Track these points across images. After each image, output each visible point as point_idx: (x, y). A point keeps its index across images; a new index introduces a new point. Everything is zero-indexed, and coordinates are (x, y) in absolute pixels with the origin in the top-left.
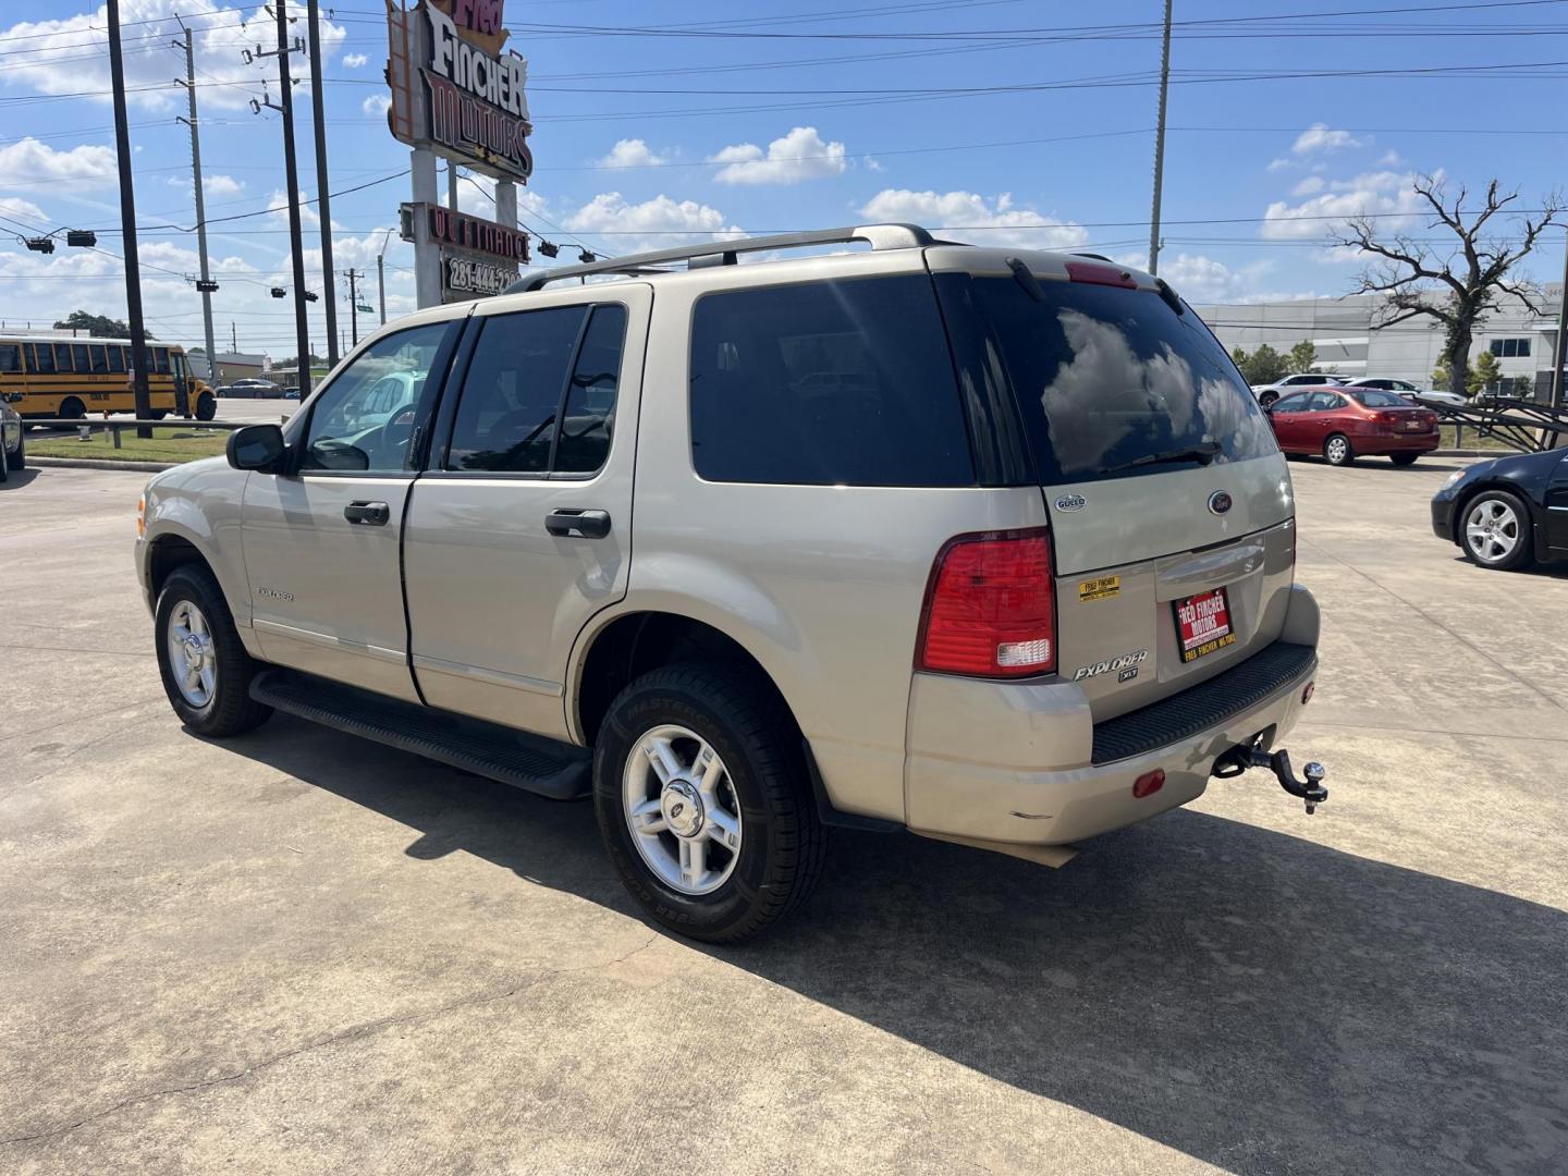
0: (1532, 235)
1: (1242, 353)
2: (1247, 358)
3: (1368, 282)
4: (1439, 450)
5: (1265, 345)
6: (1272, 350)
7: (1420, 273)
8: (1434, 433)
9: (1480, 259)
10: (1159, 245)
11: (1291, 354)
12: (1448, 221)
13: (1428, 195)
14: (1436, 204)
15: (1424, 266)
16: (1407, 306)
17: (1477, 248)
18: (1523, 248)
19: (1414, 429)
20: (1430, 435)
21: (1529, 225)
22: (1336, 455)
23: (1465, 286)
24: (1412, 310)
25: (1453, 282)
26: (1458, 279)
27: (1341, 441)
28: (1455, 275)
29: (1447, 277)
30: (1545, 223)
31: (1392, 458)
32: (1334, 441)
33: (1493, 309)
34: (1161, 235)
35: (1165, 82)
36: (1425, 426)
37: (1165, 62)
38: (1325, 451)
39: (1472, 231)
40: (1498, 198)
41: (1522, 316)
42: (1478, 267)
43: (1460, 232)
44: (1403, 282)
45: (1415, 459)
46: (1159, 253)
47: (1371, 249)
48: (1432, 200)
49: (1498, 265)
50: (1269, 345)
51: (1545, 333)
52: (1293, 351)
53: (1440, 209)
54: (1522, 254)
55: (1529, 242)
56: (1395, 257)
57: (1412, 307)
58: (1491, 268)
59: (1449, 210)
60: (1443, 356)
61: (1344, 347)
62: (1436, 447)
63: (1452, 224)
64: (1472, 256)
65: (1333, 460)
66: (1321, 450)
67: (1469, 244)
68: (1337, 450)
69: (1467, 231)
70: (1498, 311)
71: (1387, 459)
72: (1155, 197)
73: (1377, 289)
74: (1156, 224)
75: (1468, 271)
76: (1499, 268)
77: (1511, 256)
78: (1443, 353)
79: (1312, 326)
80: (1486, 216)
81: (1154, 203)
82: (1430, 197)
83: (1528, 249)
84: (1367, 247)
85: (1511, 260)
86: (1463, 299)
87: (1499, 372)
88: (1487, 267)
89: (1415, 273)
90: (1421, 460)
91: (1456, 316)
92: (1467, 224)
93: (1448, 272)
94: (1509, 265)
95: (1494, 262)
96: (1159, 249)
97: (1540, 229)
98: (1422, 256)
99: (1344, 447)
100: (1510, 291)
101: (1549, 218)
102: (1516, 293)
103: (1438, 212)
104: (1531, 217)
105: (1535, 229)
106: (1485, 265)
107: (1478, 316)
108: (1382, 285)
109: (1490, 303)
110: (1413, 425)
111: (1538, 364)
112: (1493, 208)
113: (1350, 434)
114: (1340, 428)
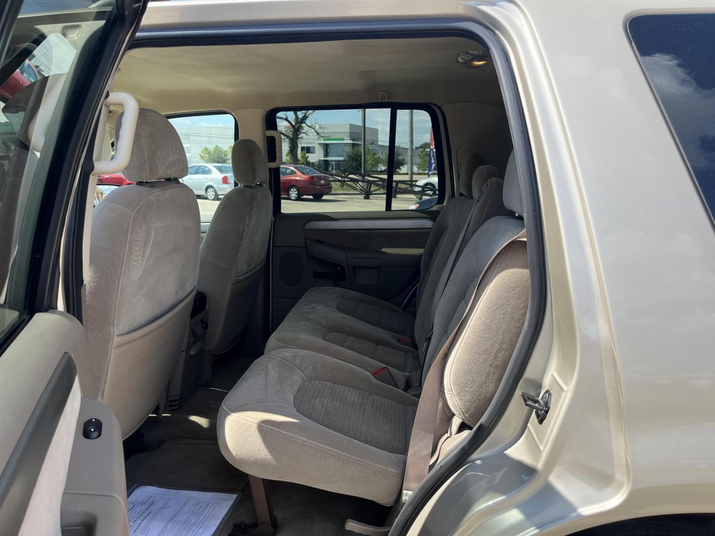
1: (208, 149)
2: (210, 151)
4: (332, 192)
5: (217, 146)
6: (220, 148)
8: (330, 186)
11: (228, 150)
19: (323, 184)
20: (328, 186)
22: (294, 196)
23: (294, 123)
25: (289, 122)
27: (295, 190)
28: (289, 119)
31: (313, 196)
32: (292, 190)
33: (305, 134)
36: (327, 183)
38: (288, 194)
41: (315, 137)
45: (322, 197)
49: (305, 116)
51: (320, 144)
60: (288, 153)
62: (331, 191)
65: (293, 198)
66: (287, 194)
68: (293, 193)
70: (307, 135)
71: (311, 197)
78: (288, 152)
85: (309, 114)
86: (294, 129)
87: (308, 160)
90: (325, 197)
91: (291, 136)
93: (287, 117)
94: (309, 116)
95: (303, 115)
99: (297, 192)
100: (310, 127)
102: (312, 128)
107: (299, 136)
109: (303, 131)
110: (322, 182)
111: (318, 156)
113: (299, 186)
114: (294, 184)
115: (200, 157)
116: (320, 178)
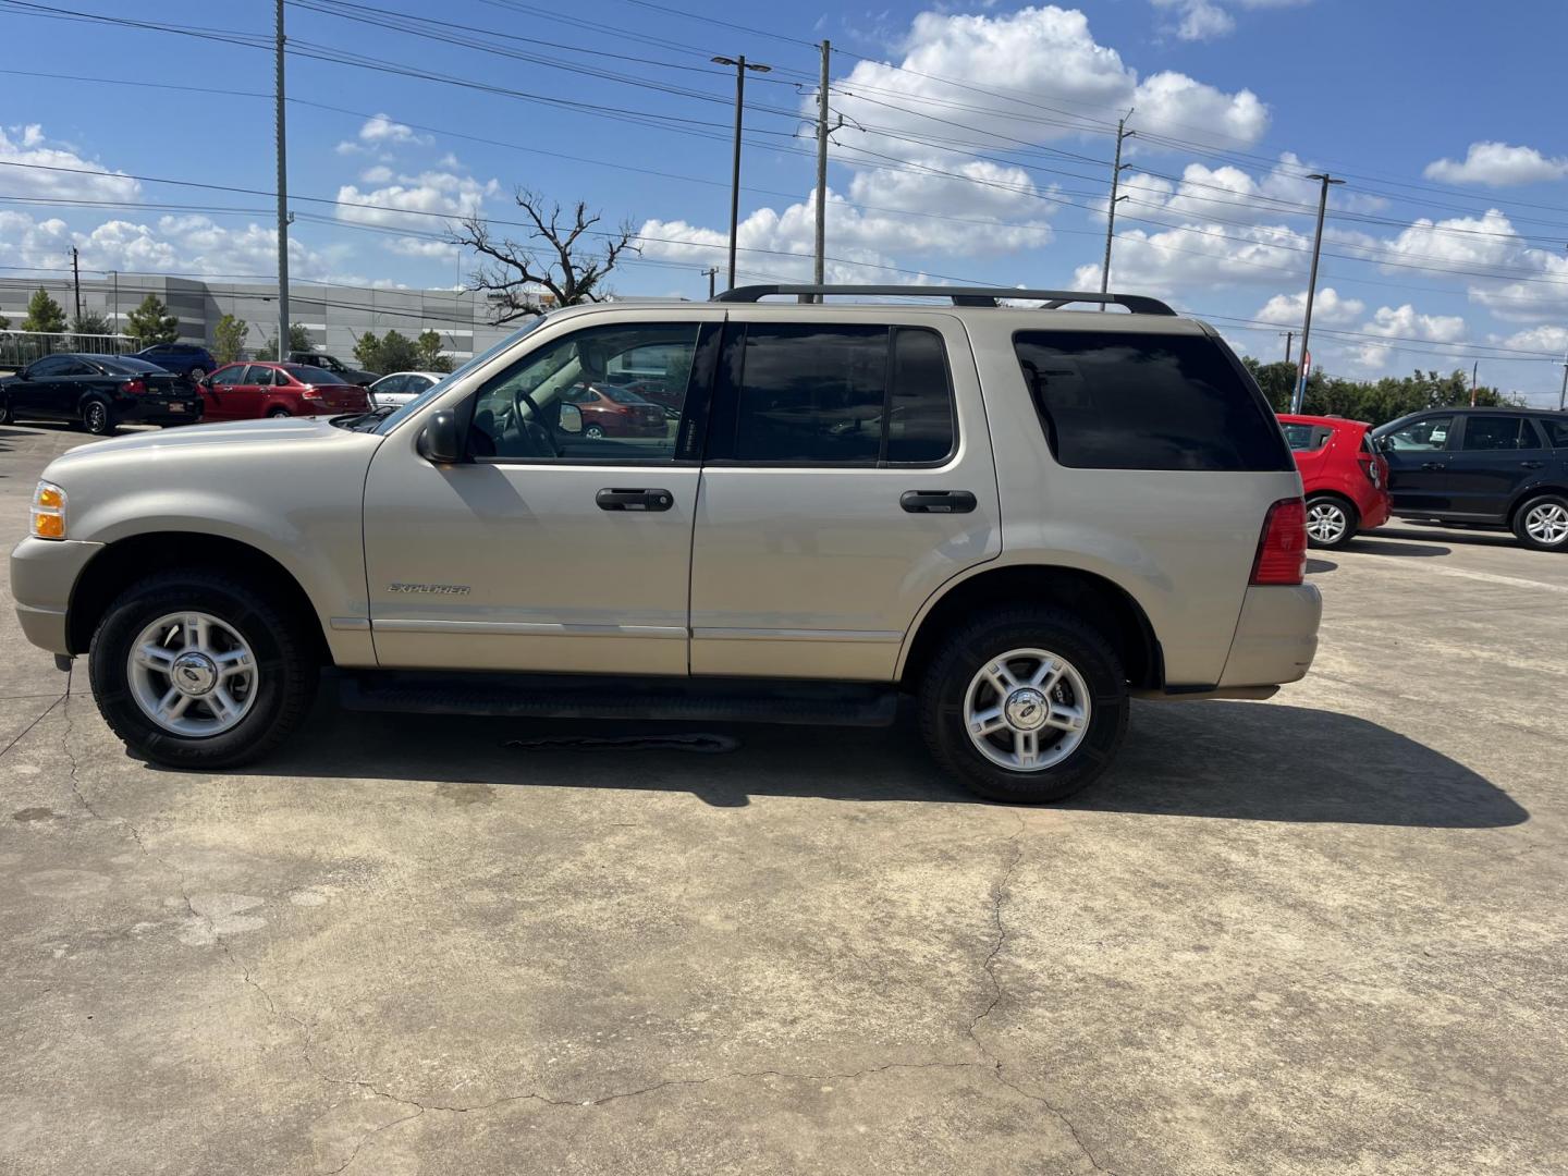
0: (613, 254)
1: (373, 337)
2: (378, 342)
3: (483, 280)
5: (393, 331)
6: (401, 336)
7: (527, 278)
9: (573, 270)
10: (288, 219)
11: (419, 342)
12: (546, 234)
13: (528, 207)
14: (535, 217)
15: (530, 272)
16: (518, 307)
17: (572, 261)
18: (606, 265)
21: (611, 245)
23: (563, 292)
24: (521, 311)
25: (553, 288)
26: (557, 286)
28: (555, 282)
29: (548, 283)
30: (623, 246)
34: (289, 209)
35: (281, 51)
37: (280, 28)
39: (567, 245)
40: (585, 218)
42: (573, 278)
43: (557, 244)
44: (514, 284)
46: (289, 227)
47: (485, 251)
48: (531, 212)
49: (589, 277)
50: (397, 331)
52: (420, 339)
53: (539, 221)
54: (606, 270)
55: (611, 260)
56: (506, 260)
57: (522, 307)
58: (584, 280)
59: (546, 224)
61: (451, 337)
63: (549, 236)
64: (567, 268)
67: (565, 257)
69: (562, 245)
72: (279, 166)
73: (491, 288)
74: (282, 196)
75: (565, 281)
76: (589, 281)
77: (598, 271)
79: (420, 314)
80: (576, 233)
81: (279, 174)
82: (530, 210)
83: (611, 267)
84: (481, 248)
85: (598, 275)
88: (580, 279)
89: (522, 277)
92: (563, 238)
93: (550, 279)
94: (598, 278)
95: (585, 275)
96: (288, 223)
97: (619, 250)
98: (527, 263)
101: (625, 242)
103: (537, 224)
104: (612, 239)
105: (615, 250)
106: (578, 277)
108: (494, 285)
112: (581, 226)
113: (605, 425)
114: (595, 419)
115: (354, 353)
116: (645, 411)
